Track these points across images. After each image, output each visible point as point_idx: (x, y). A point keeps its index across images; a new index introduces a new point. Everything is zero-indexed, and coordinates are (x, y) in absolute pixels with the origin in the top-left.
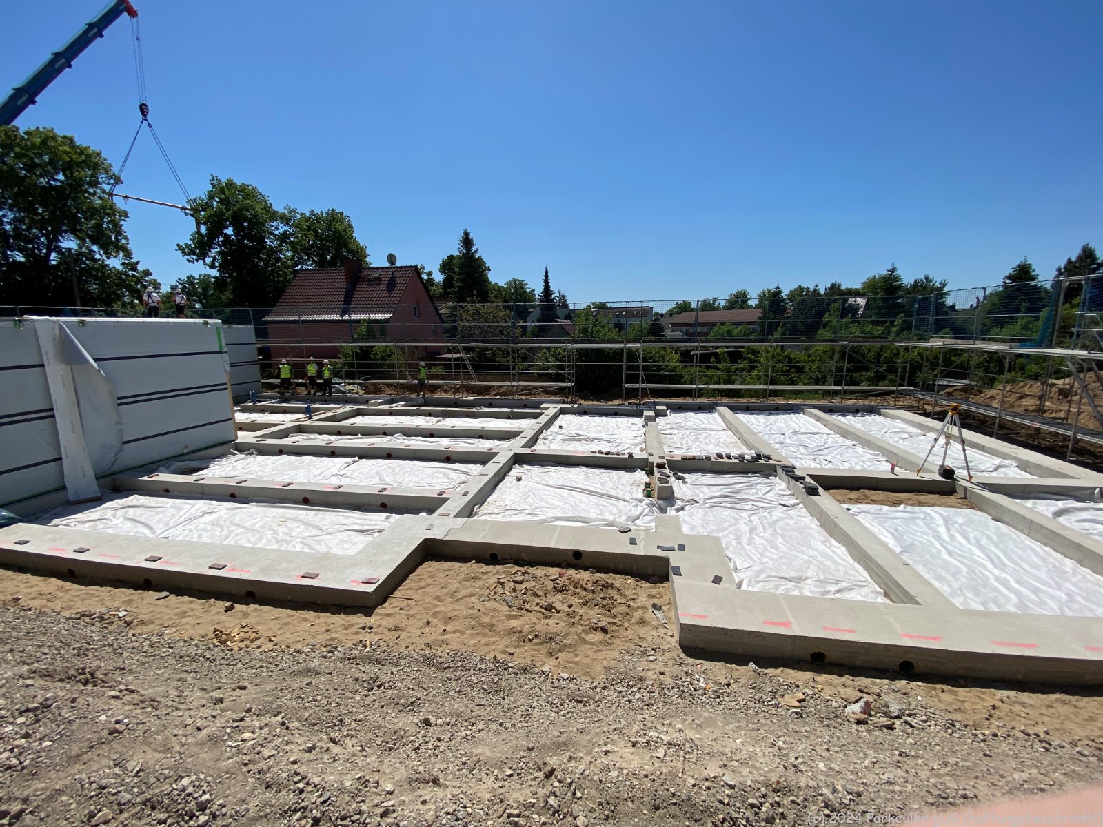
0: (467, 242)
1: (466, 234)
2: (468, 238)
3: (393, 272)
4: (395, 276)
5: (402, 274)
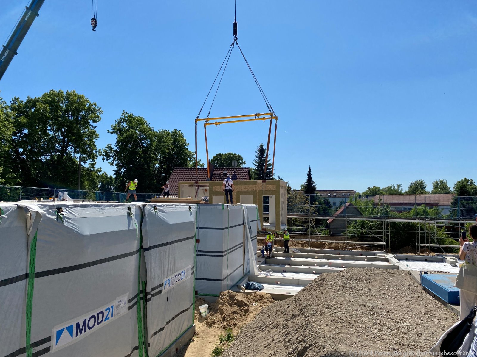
0: (262, 151)
3: (235, 171)
4: (236, 174)
5: (241, 173)
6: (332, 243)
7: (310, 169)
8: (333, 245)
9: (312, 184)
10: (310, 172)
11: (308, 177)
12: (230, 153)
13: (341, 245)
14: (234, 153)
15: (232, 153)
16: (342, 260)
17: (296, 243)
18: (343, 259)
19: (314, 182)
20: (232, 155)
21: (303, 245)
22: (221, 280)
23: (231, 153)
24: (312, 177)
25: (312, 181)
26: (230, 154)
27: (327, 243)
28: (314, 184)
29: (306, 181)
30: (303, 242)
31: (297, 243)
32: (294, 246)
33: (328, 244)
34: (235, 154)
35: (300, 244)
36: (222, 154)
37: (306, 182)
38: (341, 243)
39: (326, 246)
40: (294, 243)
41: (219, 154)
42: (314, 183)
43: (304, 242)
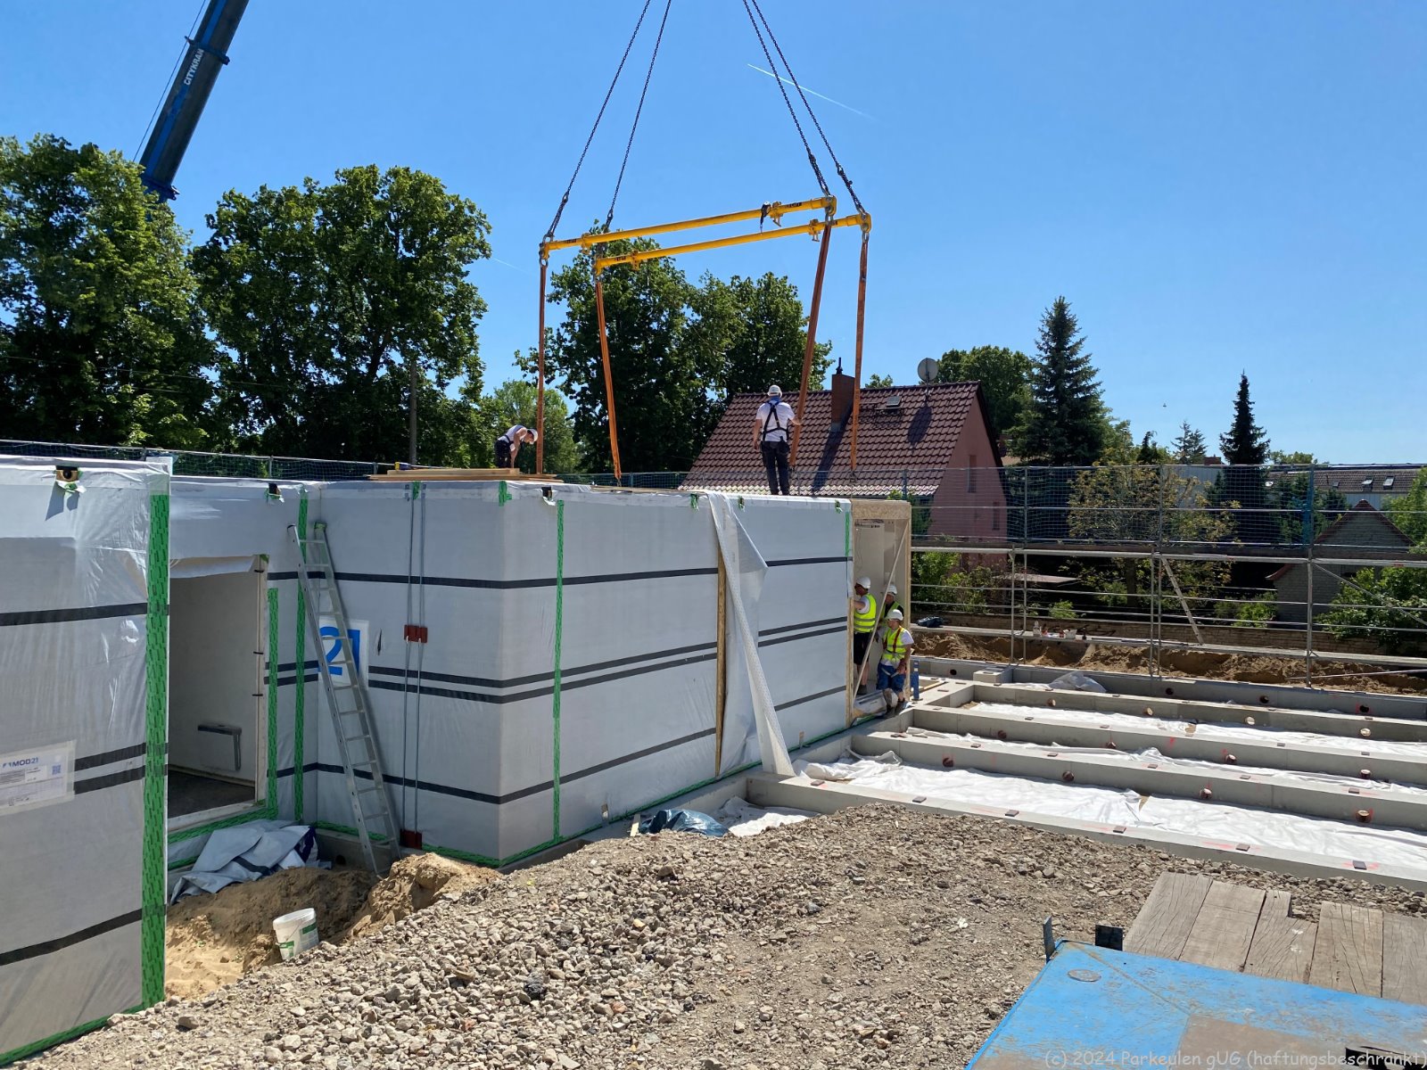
0: (1060, 326)
1: (1061, 307)
2: (1064, 316)
3: (927, 397)
4: (930, 404)
5: (949, 400)
6: (1256, 656)
7: (1244, 385)
8: (1256, 667)
9: (1254, 437)
10: (1244, 393)
11: (1237, 414)
12: (989, 347)
13: (1293, 664)
14: (1001, 349)
15: (996, 348)
16: (1257, 726)
17: (1109, 653)
18: (1263, 723)
19: (1262, 431)
20: (996, 353)
21: (1135, 661)
22: (496, 800)
23: (993, 347)
24: (1252, 412)
25: (1253, 428)
26: (989, 353)
27: (1235, 656)
28: (1260, 440)
29: (1230, 429)
30: (1137, 651)
31: (1114, 652)
32: (1102, 661)
33: (1239, 659)
34: (1005, 351)
35: (1125, 655)
36: (964, 353)
37: (1230, 434)
38: (1292, 658)
39: (1229, 668)
40: (1104, 652)
41: (952, 352)
42: (1262, 435)
43: (1143, 648)
